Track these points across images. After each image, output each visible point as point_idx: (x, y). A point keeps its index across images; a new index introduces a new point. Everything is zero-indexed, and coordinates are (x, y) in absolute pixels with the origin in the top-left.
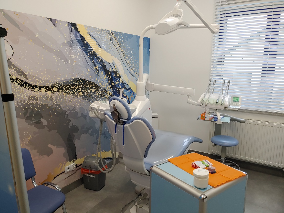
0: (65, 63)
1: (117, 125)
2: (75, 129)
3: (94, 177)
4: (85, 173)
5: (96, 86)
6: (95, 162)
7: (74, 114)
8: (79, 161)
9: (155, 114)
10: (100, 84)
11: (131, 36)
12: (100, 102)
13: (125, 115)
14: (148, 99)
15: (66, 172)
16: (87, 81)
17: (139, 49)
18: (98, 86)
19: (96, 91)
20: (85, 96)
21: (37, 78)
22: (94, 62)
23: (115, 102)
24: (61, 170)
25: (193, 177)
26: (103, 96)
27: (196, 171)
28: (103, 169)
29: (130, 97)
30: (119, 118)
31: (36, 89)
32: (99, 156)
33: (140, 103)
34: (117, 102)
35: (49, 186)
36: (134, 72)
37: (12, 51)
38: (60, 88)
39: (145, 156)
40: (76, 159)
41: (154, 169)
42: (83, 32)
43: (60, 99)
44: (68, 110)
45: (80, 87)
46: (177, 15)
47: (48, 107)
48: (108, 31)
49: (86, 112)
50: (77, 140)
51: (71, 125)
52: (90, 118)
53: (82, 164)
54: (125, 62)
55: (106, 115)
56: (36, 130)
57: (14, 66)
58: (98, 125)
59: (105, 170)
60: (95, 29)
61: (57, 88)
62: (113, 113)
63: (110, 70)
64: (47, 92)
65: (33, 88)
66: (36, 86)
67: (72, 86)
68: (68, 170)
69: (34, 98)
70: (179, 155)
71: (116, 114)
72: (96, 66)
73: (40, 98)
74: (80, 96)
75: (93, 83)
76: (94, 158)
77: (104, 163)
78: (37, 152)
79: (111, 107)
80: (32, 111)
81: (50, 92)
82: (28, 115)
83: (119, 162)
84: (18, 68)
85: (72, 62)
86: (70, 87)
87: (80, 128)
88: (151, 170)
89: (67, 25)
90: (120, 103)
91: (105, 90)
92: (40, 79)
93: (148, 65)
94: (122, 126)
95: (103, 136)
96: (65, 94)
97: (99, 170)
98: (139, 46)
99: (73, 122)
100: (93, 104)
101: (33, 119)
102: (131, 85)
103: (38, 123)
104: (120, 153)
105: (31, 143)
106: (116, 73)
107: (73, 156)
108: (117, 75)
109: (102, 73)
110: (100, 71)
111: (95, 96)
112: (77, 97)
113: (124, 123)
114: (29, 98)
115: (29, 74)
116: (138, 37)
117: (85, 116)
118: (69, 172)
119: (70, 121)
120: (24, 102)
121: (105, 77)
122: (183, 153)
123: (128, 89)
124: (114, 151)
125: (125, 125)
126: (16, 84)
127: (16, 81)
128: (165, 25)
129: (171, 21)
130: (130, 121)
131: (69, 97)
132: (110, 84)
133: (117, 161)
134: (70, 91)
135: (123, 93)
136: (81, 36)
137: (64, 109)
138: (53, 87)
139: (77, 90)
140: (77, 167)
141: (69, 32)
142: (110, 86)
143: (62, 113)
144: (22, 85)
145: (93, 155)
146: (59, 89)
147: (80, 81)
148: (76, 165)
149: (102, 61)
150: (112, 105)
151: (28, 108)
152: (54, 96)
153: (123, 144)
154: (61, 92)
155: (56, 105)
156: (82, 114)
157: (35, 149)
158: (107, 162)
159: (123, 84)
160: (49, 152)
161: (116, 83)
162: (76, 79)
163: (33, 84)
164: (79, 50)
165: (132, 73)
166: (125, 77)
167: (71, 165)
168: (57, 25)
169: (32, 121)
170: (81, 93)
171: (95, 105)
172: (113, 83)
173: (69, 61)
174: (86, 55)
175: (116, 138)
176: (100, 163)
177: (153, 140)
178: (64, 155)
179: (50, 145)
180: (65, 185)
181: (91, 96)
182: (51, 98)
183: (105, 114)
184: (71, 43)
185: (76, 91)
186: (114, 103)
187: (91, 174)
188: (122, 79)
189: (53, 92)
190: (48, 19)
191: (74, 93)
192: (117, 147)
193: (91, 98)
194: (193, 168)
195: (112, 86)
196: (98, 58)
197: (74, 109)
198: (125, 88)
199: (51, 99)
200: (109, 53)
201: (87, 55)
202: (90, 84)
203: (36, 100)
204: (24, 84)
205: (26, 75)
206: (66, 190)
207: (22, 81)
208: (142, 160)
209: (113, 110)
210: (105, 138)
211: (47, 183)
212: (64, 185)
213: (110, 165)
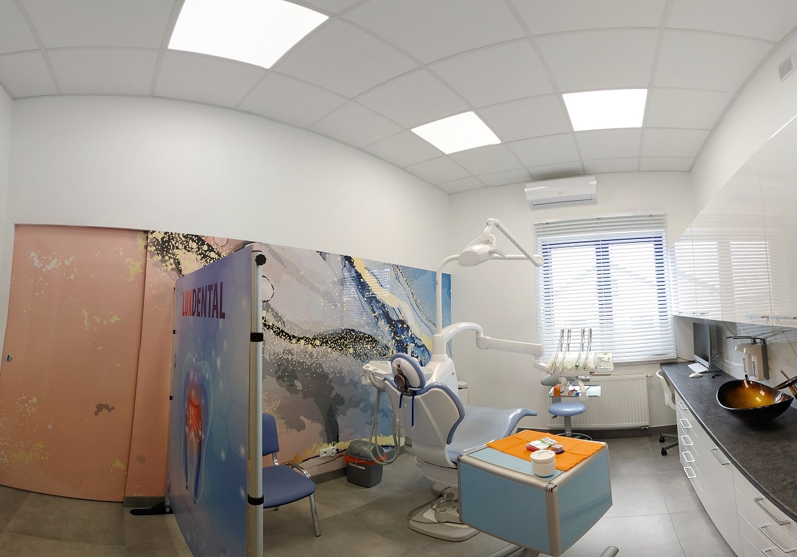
0: (333, 307)
1: (403, 396)
2: (340, 400)
3: (364, 468)
4: (350, 462)
5: (374, 341)
6: (367, 450)
7: (341, 379)
8: (342, 445)
9: (463, 384)
10: (380, 338)
11: (425, 272)
12: (378, 363)
13: (415, 381)
14: (450, 360)
15: (320, 457)
16: (361, 333)
17: (435, 289)
18: (376, 341)
19: (373, 347)
20: (357, 355)
21: (296, 325)
22: (372, 306)
23: (400, 361)
24: (314, 452)
25: (530, 464)
26: (383, 356)
27: (534, 455)
28: (378, 459)
29: (423, 358)
30: (405, 385)
31: (294, 341)
32: (373, 441)
33: (439, 365)
34: (403, 361)
35: (295, 469)
36: (429, 321)
37: (272, 292)
38: (324, 341)
39: (449, 442)
40: (338, 442)
41: (464, 458)
42: (359, 267)
43: (322, 356)
44: (332, 373)
45: (351, 342)
46: (488, 242)
47: (306, 365)
48: (393, 265)
49: (357, 378)
50: (341, 416)
51: (334, 393)
52: (363, 386)
53: (345, 450)
54: (416, 306)
55: (386, 382)
56: (287, 394)
57: (273, 310)
58: (373, 398)
59: (382, 461)
60: (375, 263)
61: (320, 341)
62: (397, 378)
63: (395, 318)
64: (306, 346)
65: (290, 339)
66: (294, 337)
67: (340, 339)
68: (325, 455)
69: (290, 352)
70: (505, 437)
71: (401, 379)
72: (374, 312)
73: (297, 352)
74: (350, 354)
75: (370, 336)
76: (366, 443)
77: (382, 452)
78: (285, 423)
79: (393, 368)
80: (286, 368)
81: (310, 345)
82: (280, 373)
83: (406, 452)
84: (275, 313)
85: (342, 306)
86: (337, 340)
87: (346, 401)
88: (459, 460)
89: (339, 259)
90: (408, 363)
91: (387, 347)
92: (300, 328)
93: (449, 312)
94: (411, 397)
95: (381, 414)
96: (329, 350)
97: (373, 461)
98: (435, 284)
99: (337, 390)
100: (367, 365)
101: (286, 379)
102: (425, 340)
103: (291, 388)
104: (406, 438)
105: (279, 409)
106: (402, 322)
107: (333, 436)
108: (405, 326)
109: (382, 322)
110: (380, 319)
111: (371, 354)
112: (346, 355)
113: (414, 393)
114: (284, 351)
115: (287, 320)
116: (434, 274)
117: (355, 384)
118: (324, 457)
119: (333, 388)
120: (277, 356)
121: (388, 328)
122: (509, 434)
123: (421, 347)
124: (397, 435)
125: (416, 397)
126: (272, 331)
127: (272, 329)
128: (473, 253)
129: (479, 248)
130: (424, 390)
131: (336, 354)
132: (393, 338)
133: (402, 451)
134: (337, 345)
135: (412, 352)
136: (356, 272)
137: (326, 370)
138: (315, 339)
139: (346, 345)
140: (338, 452)
141: (341, 266)
142: (394, 341)
143: (324, 376)
144: (278, 334)
145: (364, 439)
146: (323, 343)
147: (351, 333)
148: (337, 450)
149: (383, 305)
150: (396, 366)
151: (281, 365)
152: (315, 351)
153: (413, 425)
154: (324, 347)
155: (317, 364)
156: (351, 380)
157: (282, 419)
158: (385, 451)
159: (413, 339)
160: (300, 427)
161: (403, 337)
162: (346, 330)
163: (291, 333)
164: (353, 289)
165: (426, 322)
166: (416, 328)
167: (330, 449)
168: (327, 259)
169: (284, 381)
170: (351, 350)
171: (371, 366)
172: (398, 337)
173: (339, 305)
174: (361, 297)
175: (402, 416)
176: (374, 451)
177: (462, 417)
178: (321, 434)
179: (302, 418)
180: (318, 473)
181: (366, 354)
182: (311, 353)
183: (385, 379)
184: (342, 282)
185: (346, 347)
186: (399, 363)
187: (358, 464)
188: (411, 331)
189: (314, 346)
190: (318, 252)
191: (342, 349)
192: (402, 430)
193: (366, 358)
194: (529, 452)
195: (396, 341)
196: (378, 301)
197: (340, 372)
198: (416, 345)
199: (311, 355)
200: (394, 294)
201: (363, 296)
202: (365, 338)
203: (292, 355)
204: (280, 333)
205: (284, 322)
206: (318, 479)
207: (279, 328)
208: (443, 447)
209: (397, 373)
210: (384, 417)
211: (292, 465)
212: (316, 472)
213: (390, 456)
